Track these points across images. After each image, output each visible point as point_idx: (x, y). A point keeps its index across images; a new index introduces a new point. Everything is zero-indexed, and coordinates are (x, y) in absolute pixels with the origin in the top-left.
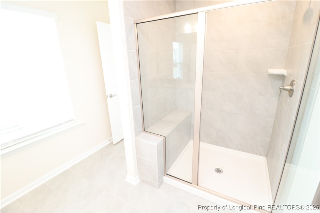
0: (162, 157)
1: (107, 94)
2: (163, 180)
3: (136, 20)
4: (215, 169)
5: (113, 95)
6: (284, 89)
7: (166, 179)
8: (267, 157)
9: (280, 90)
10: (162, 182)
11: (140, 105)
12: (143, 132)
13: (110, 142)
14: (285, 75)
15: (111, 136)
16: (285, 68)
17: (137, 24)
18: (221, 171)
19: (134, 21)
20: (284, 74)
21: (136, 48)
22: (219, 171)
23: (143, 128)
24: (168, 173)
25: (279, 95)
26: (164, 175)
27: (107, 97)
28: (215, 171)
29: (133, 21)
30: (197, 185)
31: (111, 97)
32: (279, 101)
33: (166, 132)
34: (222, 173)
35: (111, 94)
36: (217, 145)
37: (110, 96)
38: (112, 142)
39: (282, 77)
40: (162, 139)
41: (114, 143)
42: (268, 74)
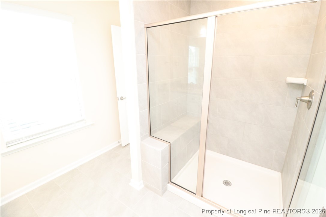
0: (167, 164)
1: (118, 97)
2: (167, 187)
3: (146, 24)
4: (224, 181)
5: (124, 98)
6: (301, 100)
7: (171, 186)
8: (282, 172)
9: (297, 101)
10: (166, 189)
11: (147, 109)
12: (149, 136)
13: (119, 144)
14: (305, 84)
15: (120, 138)
16: (306, 77)
17: (147, 28)
18: (229, 184)
19: (145, 25)
20: (303, 83)
21: (145, 51)
22: (227, 183)
23: (149, 132)
24: (173, 181)
25: (296, 106)
26: (169, 183)
27: (118, 99)
28: (223, 183)
29: (143, 25)
30: (202, 196)
31: (122, 99)
32: (297, 113)
33: (172, 138)
34: (231, 185)
35: (121, 97)
36: (228, 155)
37: (120, 99)
38: (121, 145)
39: (302, 87)
40: (167, 145)
41: (123, 145)
42: (286, 82)
